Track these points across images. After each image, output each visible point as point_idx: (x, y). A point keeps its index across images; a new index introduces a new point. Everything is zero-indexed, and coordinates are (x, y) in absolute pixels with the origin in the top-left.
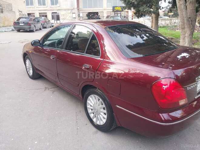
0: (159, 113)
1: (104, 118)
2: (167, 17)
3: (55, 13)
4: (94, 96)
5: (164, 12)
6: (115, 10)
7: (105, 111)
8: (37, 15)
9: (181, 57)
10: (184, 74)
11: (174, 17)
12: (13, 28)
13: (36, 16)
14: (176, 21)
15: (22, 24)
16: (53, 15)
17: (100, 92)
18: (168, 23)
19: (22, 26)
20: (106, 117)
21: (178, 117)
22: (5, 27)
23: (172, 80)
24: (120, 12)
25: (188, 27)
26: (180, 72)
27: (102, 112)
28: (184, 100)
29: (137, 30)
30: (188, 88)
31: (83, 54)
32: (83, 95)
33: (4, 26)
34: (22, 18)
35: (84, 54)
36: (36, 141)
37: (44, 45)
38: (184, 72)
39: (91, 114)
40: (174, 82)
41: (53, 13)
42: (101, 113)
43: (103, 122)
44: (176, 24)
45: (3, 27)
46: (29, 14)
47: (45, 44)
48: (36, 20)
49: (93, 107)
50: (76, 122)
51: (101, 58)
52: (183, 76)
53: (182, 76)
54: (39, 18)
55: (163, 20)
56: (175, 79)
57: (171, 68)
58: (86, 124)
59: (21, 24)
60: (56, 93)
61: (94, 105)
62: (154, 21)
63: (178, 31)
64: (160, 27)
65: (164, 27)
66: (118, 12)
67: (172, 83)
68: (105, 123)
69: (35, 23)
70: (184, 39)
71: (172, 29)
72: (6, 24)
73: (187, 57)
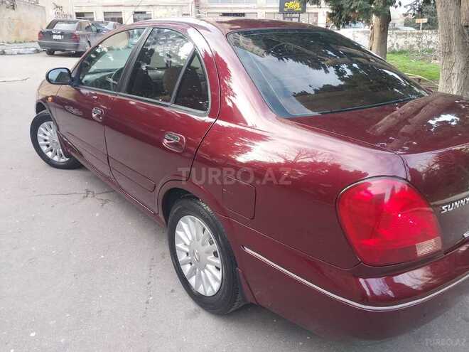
0: (357, 277)
1: (215, 279)
2: (410, 29)
3: (141, 13)
4: (191, 218)
5: (405, 18)
6: (285, 10)
7: (218, 261)
8: (99, 17)
9: (438, 122)
10: (437, 166)
11: (430, 29)
12: (38, 45)
13: (95, 20)
14: (434, 38)
15: (59, 37)
16: (136, 17)
17: (206, 211)
18: (413, 43)
19: (59, 40)
20: (219, 275)
21: (414, 288)
22: (21, 43)
23: (399, 185)
24: (297, 15)
25: (459, 50)
26: (423, 161)
27: (211, 263)
28: (433, 240)
29: (330, 53)
30: (443, 208)
31: (167, 106)
32: (166, 215)
33: (17, 41)
34: (60, 21)
35: (168, 104)
36: (32, 332)
37: (83, 84)
38: (436, 163)
39: (185, 264)
40: (403, 189)
41: (136, 13)
42: (209, 266)
43: (213, 290)
44: (431, 47)
45: (15, 42)
46: (79, 15)
47: (85, 81)
48: (93, 27)
49: (189, 247)
50: (146, 283)
51: (211, 116)
52: (433, 172)
53: (429, 172)
54: (101, 25)
55: (400, 34)
56: (406, 180)
57: (407, 148)
58: (172, 291)
59: (55, 37)
60: (109, 205)
61: (191, 242)
62: (377, 35)
63: (437, 64)
64: (394, 52)
65: (401, 52)
66: (294, 15)
67: (397, 191)
68: (216, 291)
69: (89, 35)
70: (448, 80)
71: (421, 57)
72: (24, 35)
73: (453, 123)
